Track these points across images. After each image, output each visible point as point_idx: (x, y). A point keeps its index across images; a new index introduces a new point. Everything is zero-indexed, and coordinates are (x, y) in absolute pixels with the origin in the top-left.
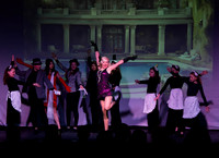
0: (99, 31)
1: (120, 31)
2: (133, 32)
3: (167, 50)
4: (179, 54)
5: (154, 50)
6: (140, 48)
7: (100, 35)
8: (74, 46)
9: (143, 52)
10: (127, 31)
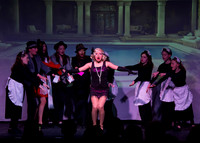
0: (88, 8)
1: (112, 8)
2: (128, 9)
3: (168, 31)
4: (181, 36)
5: (152, 30)
6: (135, 28)
7: (88, 13)
8: (59, 26)
9: (139, 33)
10: (121, 8)
